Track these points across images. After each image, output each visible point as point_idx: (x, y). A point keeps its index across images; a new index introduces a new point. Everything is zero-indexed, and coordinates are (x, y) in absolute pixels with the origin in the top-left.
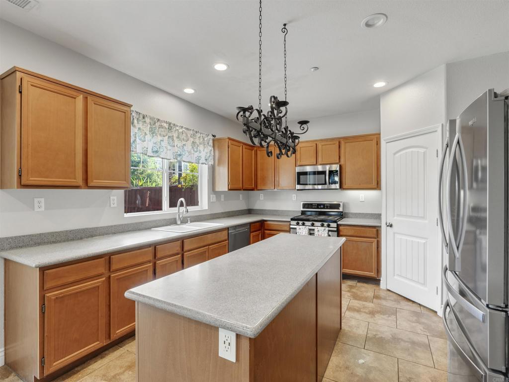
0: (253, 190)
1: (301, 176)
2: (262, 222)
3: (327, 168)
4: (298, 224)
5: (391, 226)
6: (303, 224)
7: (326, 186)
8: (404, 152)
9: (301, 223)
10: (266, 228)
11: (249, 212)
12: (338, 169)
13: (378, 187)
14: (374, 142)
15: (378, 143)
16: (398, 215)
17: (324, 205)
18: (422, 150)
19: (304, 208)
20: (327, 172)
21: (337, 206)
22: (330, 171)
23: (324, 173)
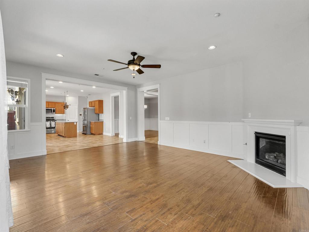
5: (69, 120)
8: (71, 107)
12: (55, 109)
13: (64, 113)
16: (70, 118)
18: (74, 108)
19: (47, 118)
21: (53, 118)
22: (53, 110)
23: (52, 110)
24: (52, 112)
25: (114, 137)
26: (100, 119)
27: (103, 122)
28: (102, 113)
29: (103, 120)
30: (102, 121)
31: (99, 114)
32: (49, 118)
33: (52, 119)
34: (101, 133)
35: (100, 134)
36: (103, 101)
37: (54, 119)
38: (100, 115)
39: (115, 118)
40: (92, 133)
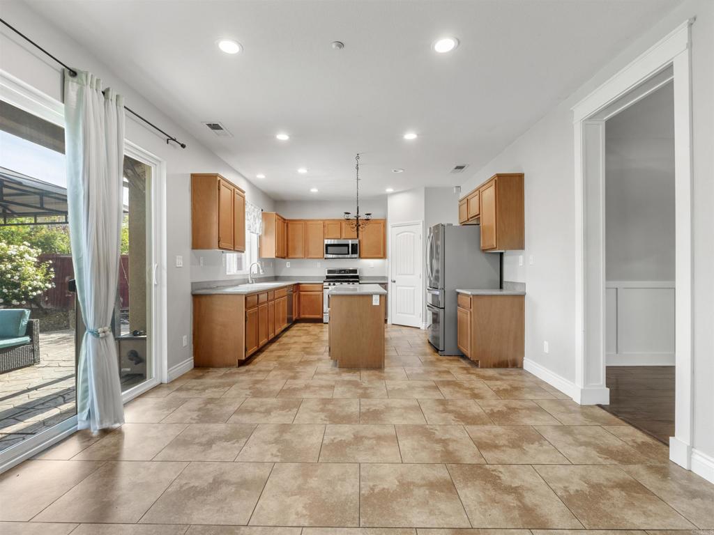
0: (284, 258)
1: (329, 248)
2: (298, 285)
3: (350, 242)
4: (330, 285)
5: (395, 282)
6: (334, 285)
7: (349, 256)
8: (402, 234)
9: (332, 283)
10: (301, 289)
11: (276, 279)
12: (358, 243)
13: (384, 256)
14: (382, 224)
15: (385, 226)
16: (399, 274)
17: (344, 270)
18: (412, 234)
19: (328, 273)
20: (350, 245)
21: (355, 271)
22: (352, 245)
23: (347, 245)
24: (349, 254)
25: (603, 413)
26: (505, 279)
27: (521, 297)
28: (520, 245)
29: (524, 285)
30: (518, 291)
31: (501, 254)
32: (345, 271)
33: (352, 277)
34: (510, 358)
35: (502, 365)
36: (520, 177)
37: (357, 277)
38: (505, 259)
39: (609, 276)
40: (464, 350)
